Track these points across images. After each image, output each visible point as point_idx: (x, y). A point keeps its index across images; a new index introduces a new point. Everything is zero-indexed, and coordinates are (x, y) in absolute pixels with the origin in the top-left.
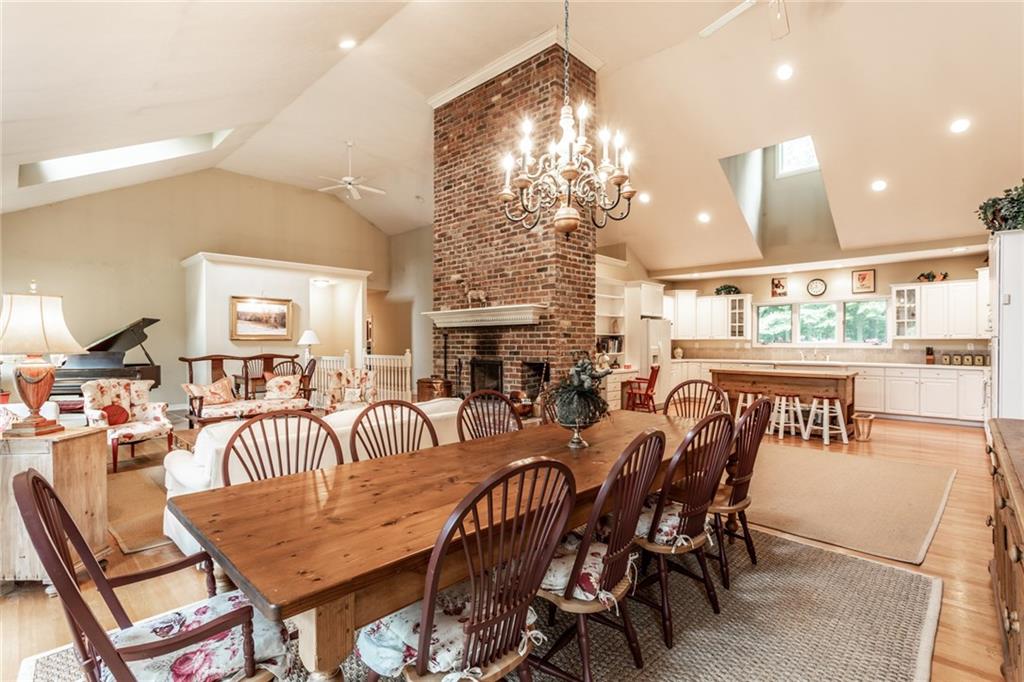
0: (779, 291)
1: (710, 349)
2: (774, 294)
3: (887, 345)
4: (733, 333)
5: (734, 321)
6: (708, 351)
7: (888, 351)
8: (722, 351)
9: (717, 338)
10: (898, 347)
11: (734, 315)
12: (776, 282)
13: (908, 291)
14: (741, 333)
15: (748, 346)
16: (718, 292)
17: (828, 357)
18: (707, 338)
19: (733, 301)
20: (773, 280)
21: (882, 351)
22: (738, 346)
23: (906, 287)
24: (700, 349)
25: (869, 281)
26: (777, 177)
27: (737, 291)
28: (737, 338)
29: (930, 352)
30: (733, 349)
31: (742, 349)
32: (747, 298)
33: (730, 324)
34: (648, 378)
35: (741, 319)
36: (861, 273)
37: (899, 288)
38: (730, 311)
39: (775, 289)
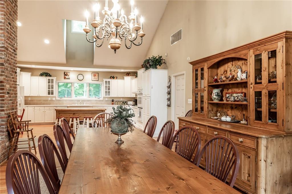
0: (67, 77)
1: (36, 100)
2: (65, 78)
3: (102, 99)
4: (49, 93)
5: (49, 88)
7: (102, 101)
8: (42, 101)
9: (40, 95)
10: (104, 99)
11: (49, 85)
12: (66, 73)
13: (108, 81)
14: (52, 93)
15: (54, 99)
16: (42, 75)
17: (85, 103)
18: (37, 95)
19: (49, 80)
20: (65, 72)
21: (100, 101)
22: (49, 99)
23: (108, 80)
24: (31, 100)
25: (97, 77)
26: (71, 32)
27: (50, 76)
28: (51, 95)
29: (113, 101)
30: (47, 100)
31: (52, 100)
32: (55, 79)
33: (47, 90)
34: (21, 115)
35: (52, 88)
36: (95, 74)
37: (106, 80)
38: (47, 84)
39: (65, 76)
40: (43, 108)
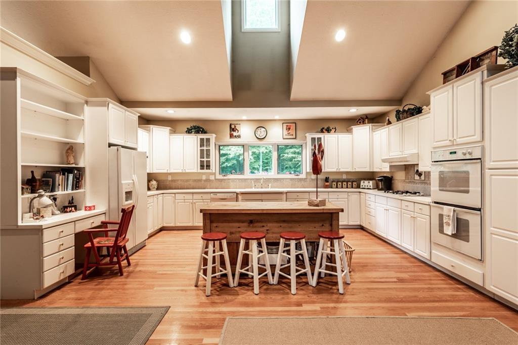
0: (235, 134)
1: (181, 180)
2: (231, 136)
3: (303, 176)
4: (202, 167)
5: (202, 157)
6: (179, 183)
7: (304, 180)
8: (191, 183)
9: (187, 171)
10: (309, 177)
11: (202, 151)
12: (233, 127)
13: (318, 138)
14: (208, 167)
15: (212, 178)
16: (189, 131)
17: (270, 185)
18: (181, 171)
19: (202, 140)
20: (231, 125)
21: (301, 180)
22: (204, 177)
23: (317, 136)
24: (172, 181)
25: (292, 131)
26: (242, 31)
27: (204, 132)
28: (205, 171)
29: (327, 180)
30: (200, 180)
31: (208, 180)
32: (212, 137)
33: (199, 159)
34: (119, 222)
35: (208, 156)
37: (314, 136)
38: (199, 148)
39: (232, 132)
40: (190, 196)
